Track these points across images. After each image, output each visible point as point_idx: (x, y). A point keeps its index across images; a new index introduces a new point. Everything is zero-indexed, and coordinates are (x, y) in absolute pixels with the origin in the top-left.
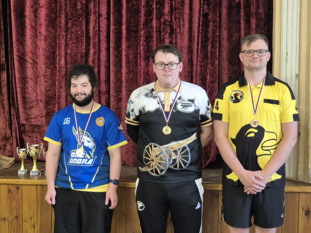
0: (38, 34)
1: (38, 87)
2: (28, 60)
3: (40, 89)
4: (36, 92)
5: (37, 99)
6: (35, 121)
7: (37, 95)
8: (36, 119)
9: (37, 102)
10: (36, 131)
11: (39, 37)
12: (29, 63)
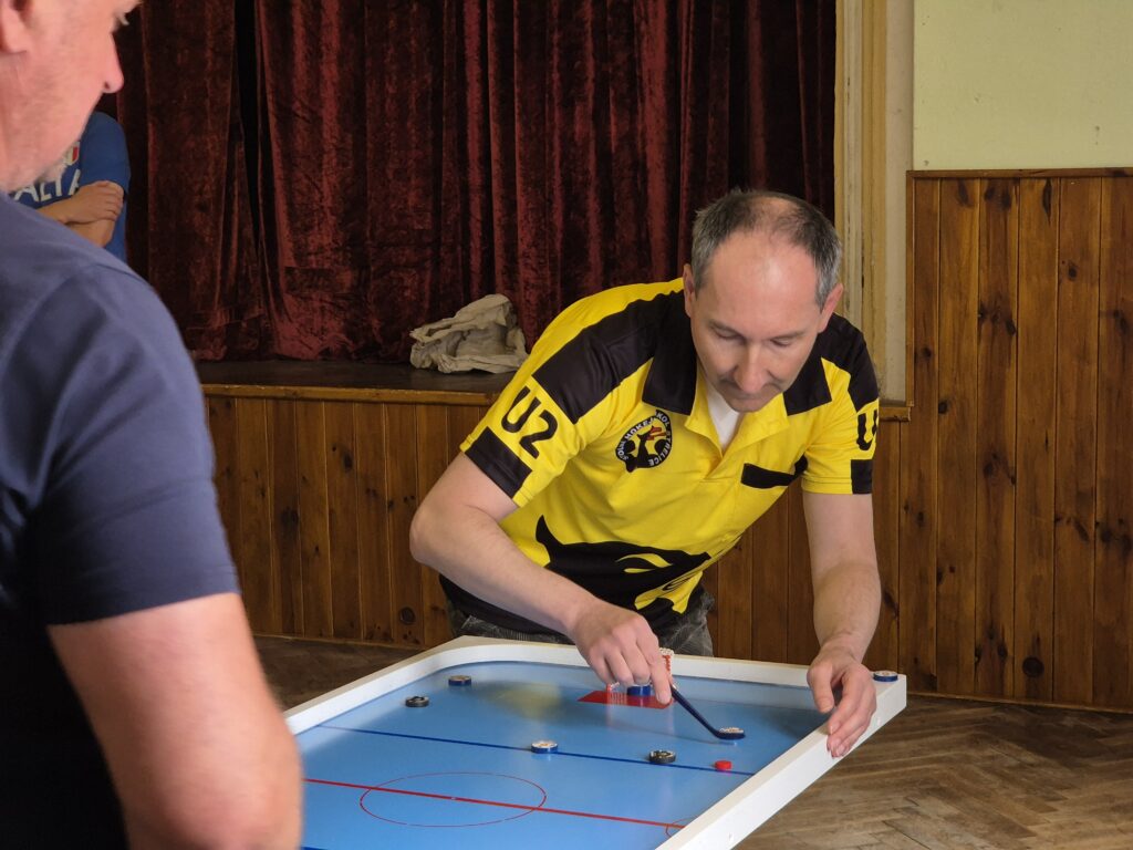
0: (323, 48)
1: (325, 179)
2: (299, 113)
3: (329, 183)
4: (319, 189)
5: (322, 207)
6: (317, 261)
7: (323, 197)
8: (320, 255)
9: (322, 215)
10: (320, 283)
11: (325, 58)
12: (300, 120)
